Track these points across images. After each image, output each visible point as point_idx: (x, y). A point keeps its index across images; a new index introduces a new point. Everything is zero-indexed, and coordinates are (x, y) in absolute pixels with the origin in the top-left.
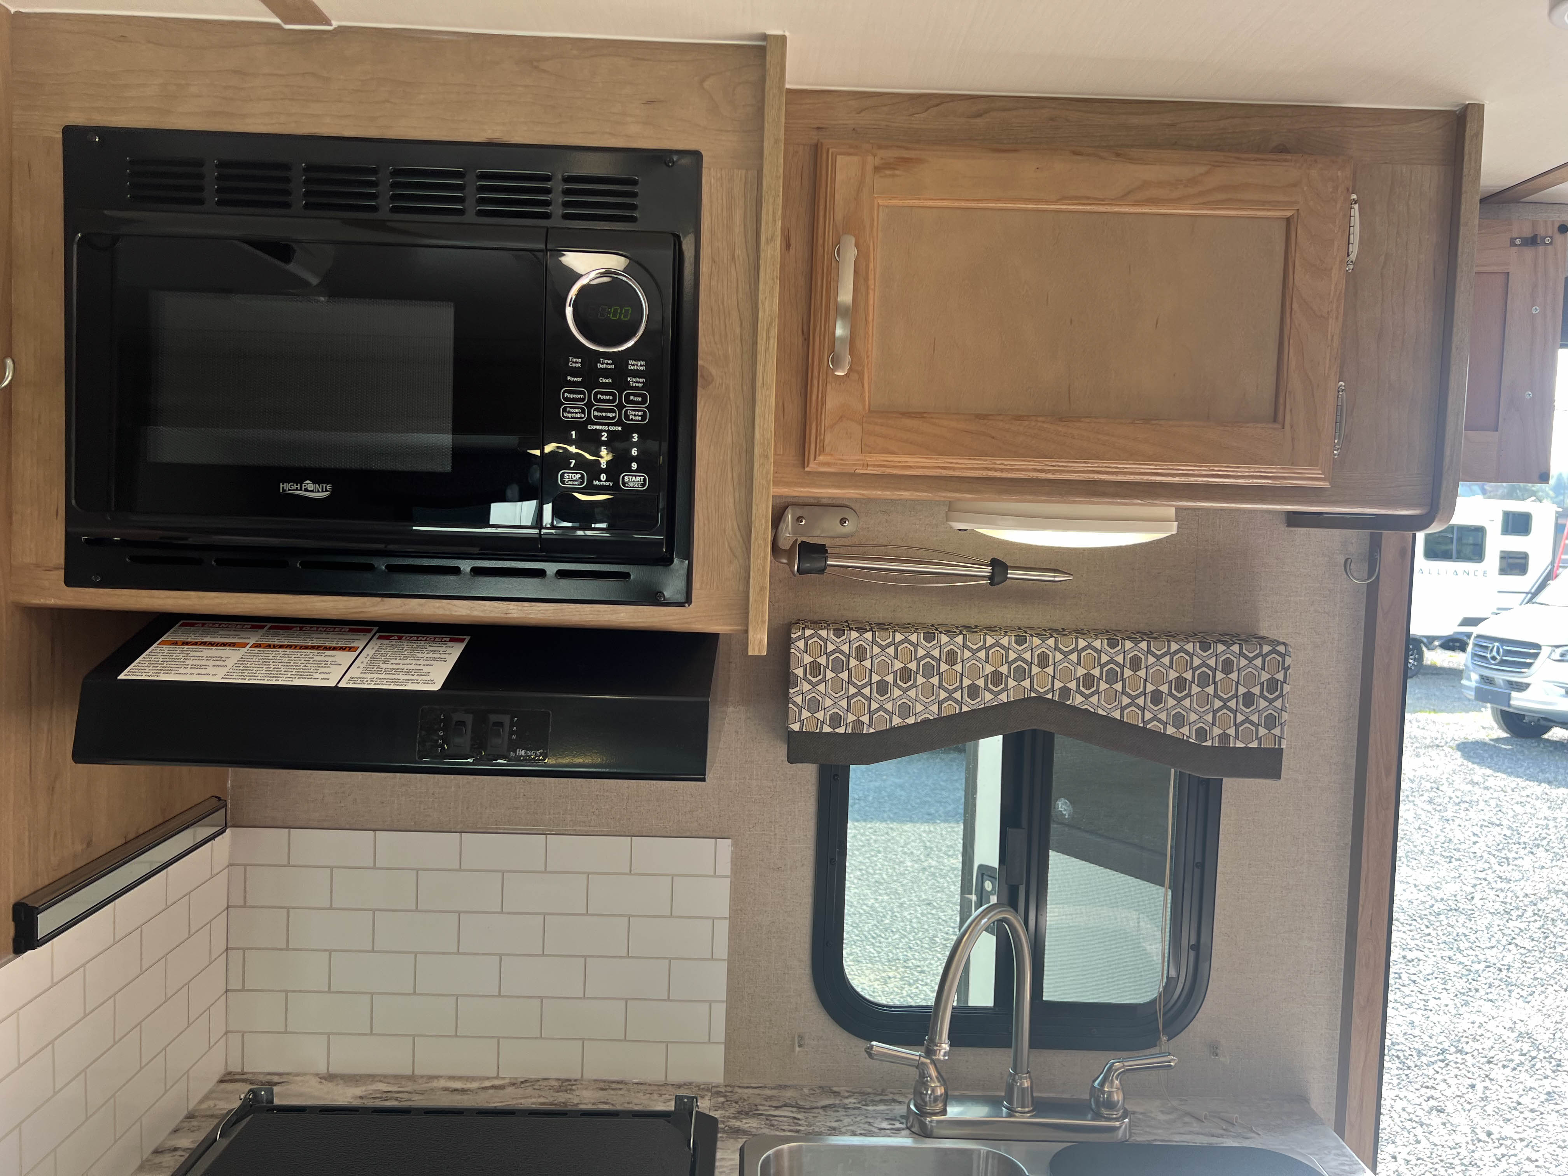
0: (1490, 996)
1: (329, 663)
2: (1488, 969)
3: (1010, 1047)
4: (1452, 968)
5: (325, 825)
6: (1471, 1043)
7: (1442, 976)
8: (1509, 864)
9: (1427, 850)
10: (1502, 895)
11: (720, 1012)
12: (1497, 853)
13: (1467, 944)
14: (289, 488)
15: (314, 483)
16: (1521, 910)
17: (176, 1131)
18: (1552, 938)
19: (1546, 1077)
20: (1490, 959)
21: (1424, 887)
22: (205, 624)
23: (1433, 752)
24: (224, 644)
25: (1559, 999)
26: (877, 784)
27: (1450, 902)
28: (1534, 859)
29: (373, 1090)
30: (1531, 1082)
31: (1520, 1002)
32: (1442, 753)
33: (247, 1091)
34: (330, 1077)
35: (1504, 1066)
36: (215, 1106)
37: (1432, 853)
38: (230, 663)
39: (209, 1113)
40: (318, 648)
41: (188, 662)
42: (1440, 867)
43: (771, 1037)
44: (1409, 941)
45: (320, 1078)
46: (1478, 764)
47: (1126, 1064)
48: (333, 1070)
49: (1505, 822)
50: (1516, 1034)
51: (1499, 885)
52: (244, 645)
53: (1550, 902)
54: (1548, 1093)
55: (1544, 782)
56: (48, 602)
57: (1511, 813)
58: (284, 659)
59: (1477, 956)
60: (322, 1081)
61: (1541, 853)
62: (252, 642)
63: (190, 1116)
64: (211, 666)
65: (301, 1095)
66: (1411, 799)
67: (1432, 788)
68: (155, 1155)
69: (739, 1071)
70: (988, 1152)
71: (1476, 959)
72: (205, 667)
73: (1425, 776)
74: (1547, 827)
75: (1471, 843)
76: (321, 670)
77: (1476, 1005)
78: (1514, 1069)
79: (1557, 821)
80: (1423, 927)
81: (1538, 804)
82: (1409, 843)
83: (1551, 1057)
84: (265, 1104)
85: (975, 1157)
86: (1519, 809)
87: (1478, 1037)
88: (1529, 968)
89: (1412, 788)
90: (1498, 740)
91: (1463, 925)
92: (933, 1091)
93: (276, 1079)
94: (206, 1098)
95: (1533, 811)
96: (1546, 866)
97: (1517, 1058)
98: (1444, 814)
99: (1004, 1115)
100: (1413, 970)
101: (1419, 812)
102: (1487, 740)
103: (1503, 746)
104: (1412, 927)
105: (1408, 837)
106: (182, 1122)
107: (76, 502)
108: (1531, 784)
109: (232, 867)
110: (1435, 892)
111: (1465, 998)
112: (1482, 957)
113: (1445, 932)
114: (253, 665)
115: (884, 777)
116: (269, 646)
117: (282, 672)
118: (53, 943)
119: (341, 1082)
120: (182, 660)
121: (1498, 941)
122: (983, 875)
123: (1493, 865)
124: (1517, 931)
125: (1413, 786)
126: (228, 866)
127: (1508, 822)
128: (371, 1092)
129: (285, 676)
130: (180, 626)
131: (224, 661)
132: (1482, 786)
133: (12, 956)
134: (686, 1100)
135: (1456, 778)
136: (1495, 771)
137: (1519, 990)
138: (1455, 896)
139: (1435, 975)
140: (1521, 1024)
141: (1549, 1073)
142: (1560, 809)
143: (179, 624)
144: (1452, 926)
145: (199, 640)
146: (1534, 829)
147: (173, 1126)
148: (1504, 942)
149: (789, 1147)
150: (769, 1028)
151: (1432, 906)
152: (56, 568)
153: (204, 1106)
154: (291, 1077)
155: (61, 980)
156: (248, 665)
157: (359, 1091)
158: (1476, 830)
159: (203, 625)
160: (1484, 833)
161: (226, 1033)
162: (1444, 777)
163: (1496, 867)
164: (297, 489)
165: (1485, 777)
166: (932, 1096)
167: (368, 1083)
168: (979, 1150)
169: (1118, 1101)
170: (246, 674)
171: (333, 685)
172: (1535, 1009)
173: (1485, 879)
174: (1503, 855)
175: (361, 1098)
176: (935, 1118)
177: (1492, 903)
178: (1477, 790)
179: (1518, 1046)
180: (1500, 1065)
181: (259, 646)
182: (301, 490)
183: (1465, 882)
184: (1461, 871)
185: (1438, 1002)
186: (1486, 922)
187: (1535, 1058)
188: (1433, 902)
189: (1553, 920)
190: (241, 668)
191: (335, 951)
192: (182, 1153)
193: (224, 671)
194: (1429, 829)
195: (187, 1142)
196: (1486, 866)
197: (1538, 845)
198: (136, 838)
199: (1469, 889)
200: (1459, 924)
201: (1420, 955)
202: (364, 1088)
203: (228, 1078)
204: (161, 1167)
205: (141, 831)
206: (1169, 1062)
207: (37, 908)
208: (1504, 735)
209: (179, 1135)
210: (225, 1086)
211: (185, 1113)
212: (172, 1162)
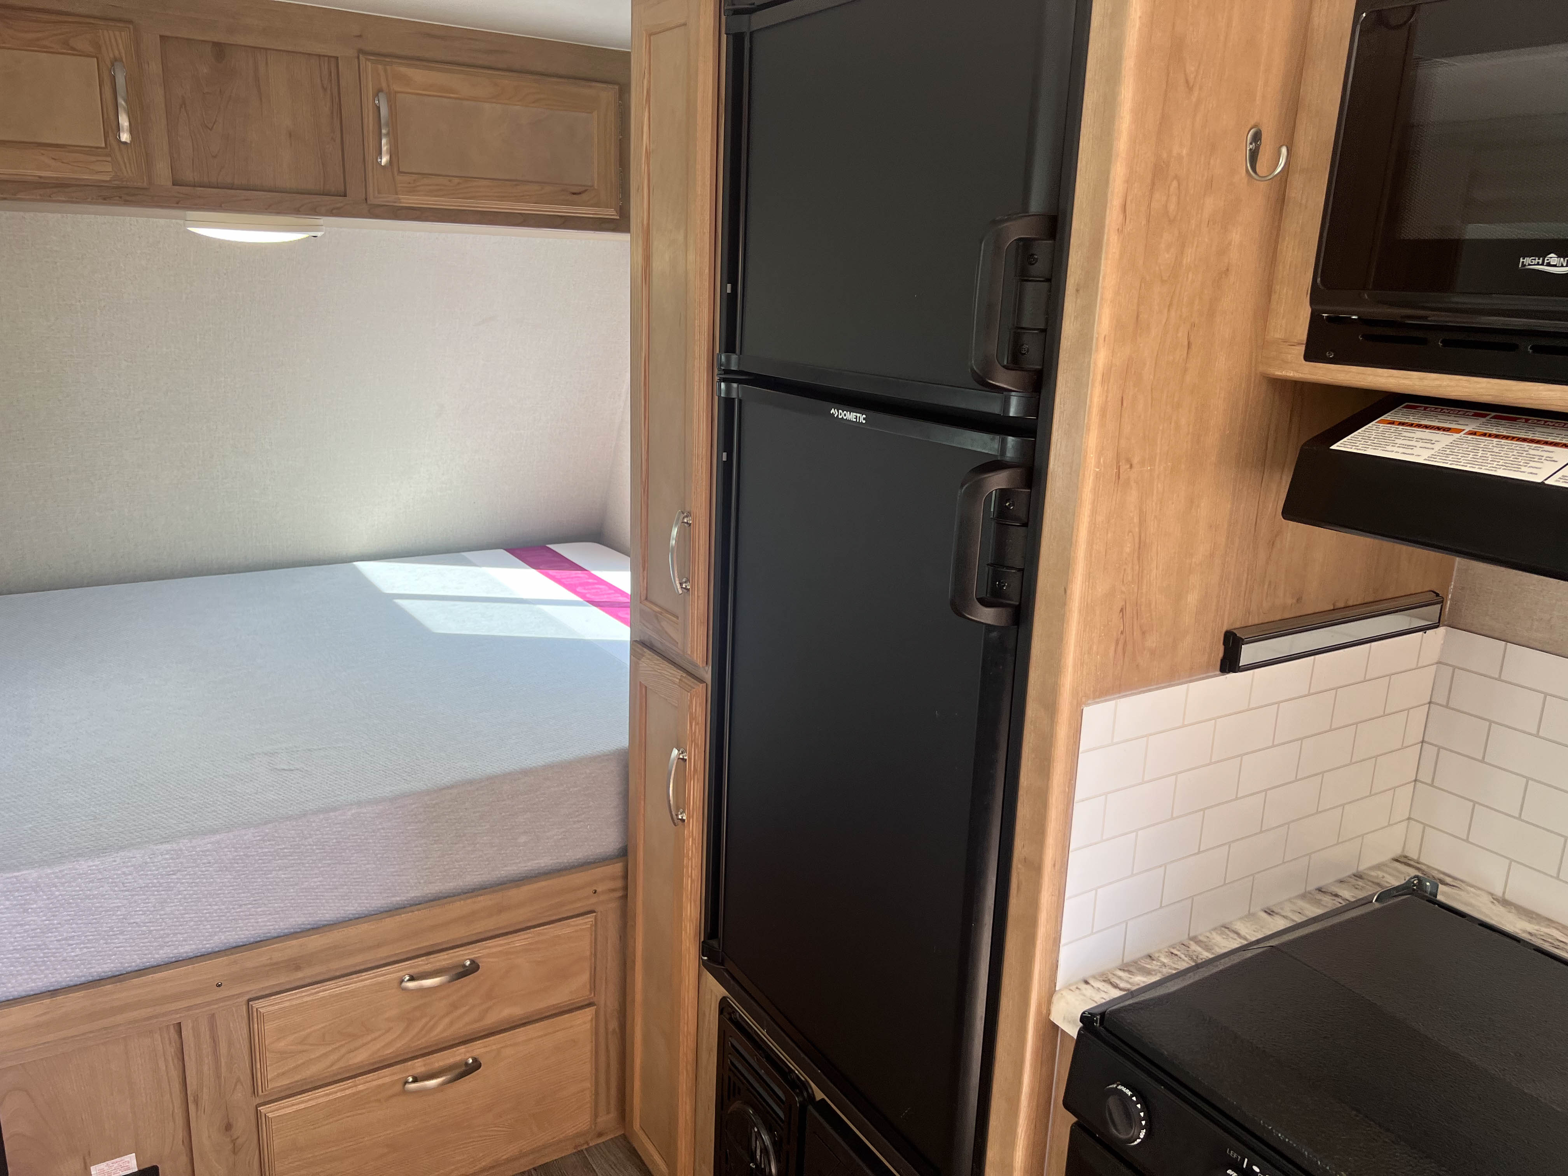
1: (1543, 458)
5: (1547, 648)
14: (1530, 263)
15: (1559, 256)
17: (1341, 882)
22: (1427, 407)
24: (1439, 428)
29: (1545, 933)
33: (1413, 875)
34: (1504, 902)
36: (1383, 877)
38: (1437, 447)
39: (1376, 881)
40: (1538, 442)
41: (1397, 441)
45: (1493, 898)
48: (1507, 897)
52: (1459, 431)
56: (1288, 374)
58: (1495, 448)
60: (1495, 901)
62: (1467, 429)
63: (1359, 876)
64: (1418, 446)
65: (1470, 905)
68: (1317, 891)
72: (1411, 447)
76: (1532, 464)
84: (1427, 895)
93: (1448, 880)
94: (1378, 867)
106: (1350, 877)
107: (1321, 280)
109: (1439, 665)
114: (1460, 451)
116: (1485, 435)
117: (1489, 462)
118: (1254, 672)
119: (1513, 911)
120: (1393, 439)
126: (1437, 663)
128: (1542, 933)
129: (1489, 465)
130: (1402, 408)
131: (1432, 444)
133: (1218, 672)
143: (1401, 407)
145: (1416, 422)
147: (1341, 876)
152: (1300, 344)
153: (1373, 873)
154: (1463, 885)
155: (1256, 708)
156: (1456, 451)
157: (1531, 927)
159: (1425, 409)
161: (1409, 819)
164: (1538, 264)
167: (1542, 924)
170: (1450, 459)
171: (1540, 481)
175: (1530, 934)
181: (1475, 434)
182: (1542, 264)
190: (1447, 452)
191: (1532, 779)
192: (1341, 902)
193: (1429, 453)
195: (1348, 894)
198: (1344, 608)
202: (1537, 927)
203: (1402, 860)
204: (1320, 903)
205: (1350, 603)
207: (1243, 640)
209: (1343, 886)
210: (1397, 865)
211: (1354, 871)
212: (1330, 904)
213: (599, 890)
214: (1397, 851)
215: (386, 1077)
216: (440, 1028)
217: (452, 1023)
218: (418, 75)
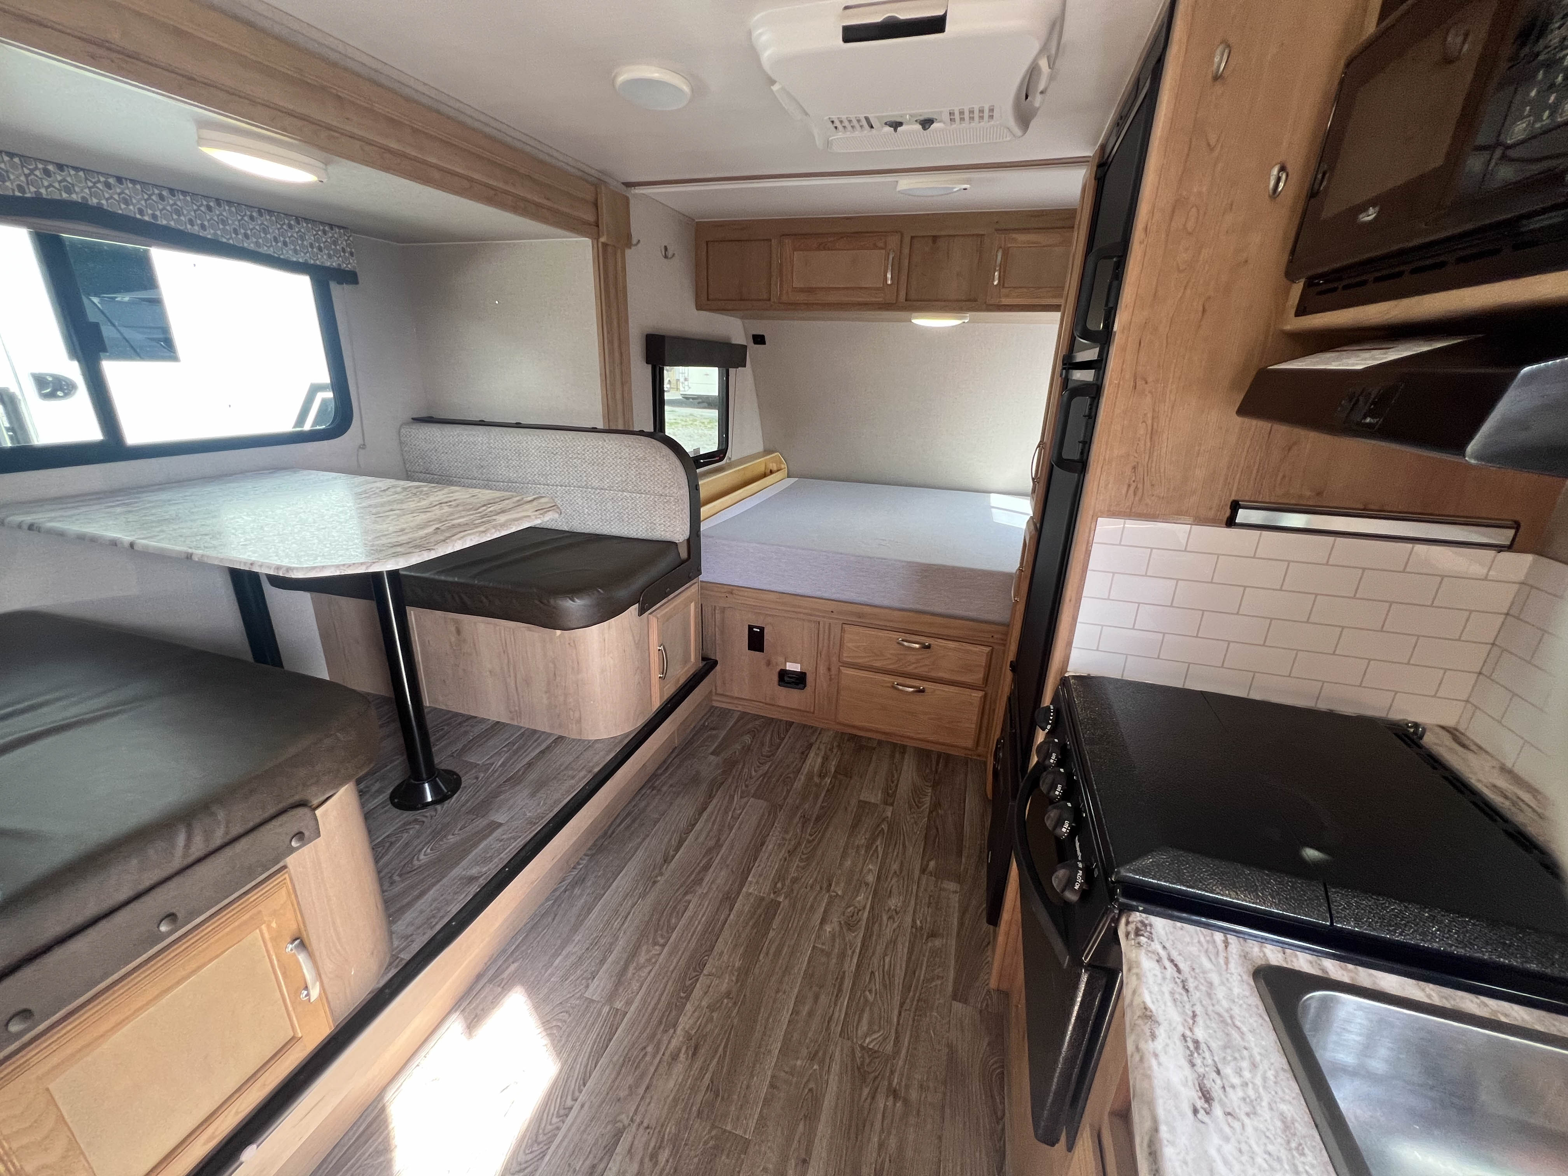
34: (1508, 771)
45: (1501, 767)
93: (1474, 748)
109: (1522, 585)
118: (1260, 534)
126: (1519, 583)
133: (1224, 526)
155: (1263, 559)
198: (1379, 510)
203: (1449, 729)
207: (1241, 506)
213: (995, 636)
215: (888, 678)
216: (911, 667)
217: (916, 668)
218: (1021, 238)
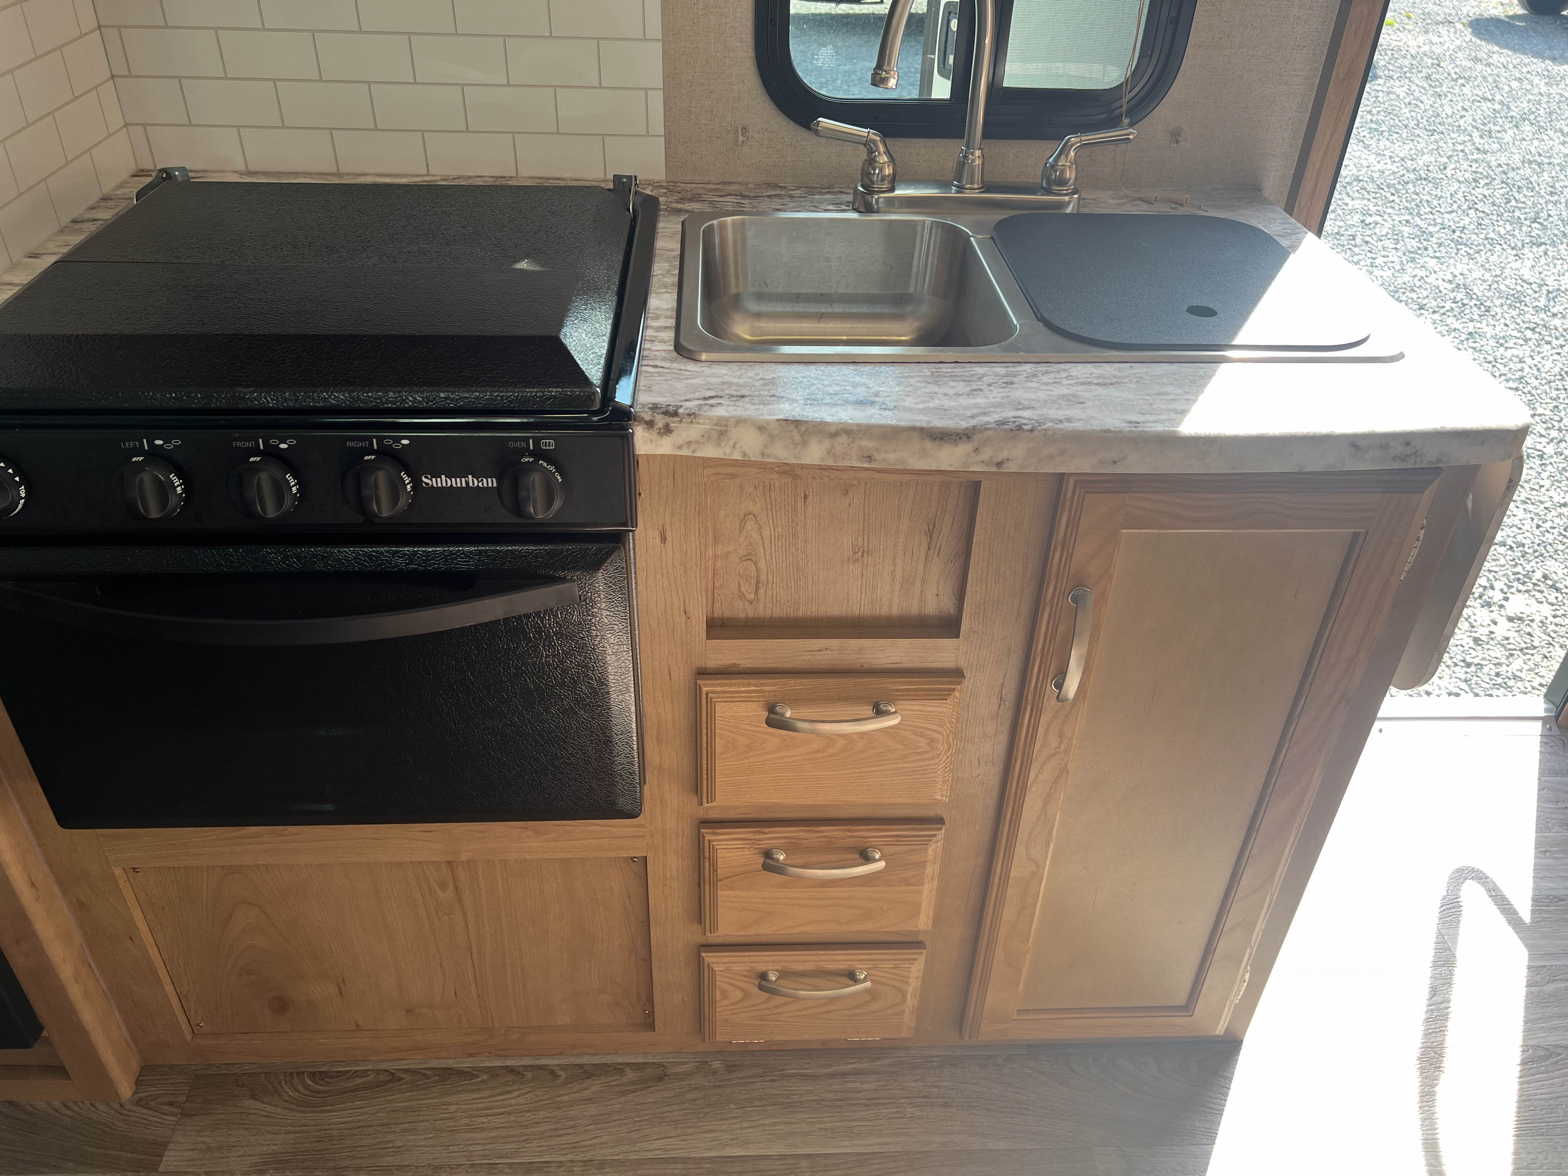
0: (1438, 254)
2: (1443, 231)
3: (963, 137)
4: (1406, 230)
6: (1408, 294)
7: (1396, 237)
8: (1490, 137)
9: (1412, 124)
10: (1475, 165)
11: (657, 100)
12: (1482, 127)
13: (1428, 209)
16: (1490, 179)
17: (92, 208)
18: (1513, 203)
19: (1472, 320)
20: (1446, 221)
21: (1399, 159)
23: (1443, 30)
25: (1504, 257)
26: (847, 68)
27: (1421, 172)
28: (1517, 133)
30: (1456, 325)
31: (1465, 260)
32: (1452, 30)
34: (250, 174)
35: (1434, 312)
37: (1415, 127)
39: (126, 197)
42: (1420, 140)
43: (713, 128)
44: (1371, 207)
45: (240, 173)
46: (1486, 40)
47: (1083, 138)
48: (252, 168)
49: (1498, 97)
50: (1454, 286)
51: (1475, 156)
53: (1522, 172)
54: (1470, 334)
55: (1549, 59)
57: (1507, 88)
59: (1434, 219)
60: (243, 177)
61: (1527, 127)
63: (105, 199)
66: (1408, 75)
67: (1432, 64)
68: (73, 223)
69: (682, 167)
70: (933, 222)
71: (1432, 223)
73: (1428, 53)
74: (1539, 103)
75: (1458, 117)
77: (1421, 261)
78: (1444, 314)
79: (1551, 96)
80: (1389, 195)
81: (1536, 80)
82: (1395, 118)
83: (1482, 304)
84: (180, 180)
85: (919, 228)
86: (1515, 84)
87: (1415, 289)
88: (1483, 229)
89: (1412, 65)
90: (1515, 17)
91: (1429, 193)
92: (881, 170)
94: (119, 185)
95: (1529, 87)
96: (1527, 139)
97: (1448, 305)
98: (1438, 90)
99: (953, 191)
100: (1369, 233)
101: (1414, 87)
102: (1502, 16)
103: (1517, 23)
104: (1378, 195)
105: (1395, 112)
106: (98, 201)
108: (1535, 60)
110: (1409, 163)
111: (1412, 255)
112: (1439, 221)
113: (1409, 199)
115: (855, 61)
121: (1459, 207)
122: (950, 13)
123: (1474, 138)
124: (1480, 196)
125: (1414, 62)
127: (1501, 98)
132: (1484, 62)
134: (625, 180)
135: (1460, 55)
136: (1501, 48)
137: (1468, 249)
138: (1428, 166)
139: (1389, 236)
140: (1461, 277)
141: (1476, 317)
142: (1557, 85)
144: (1417, 194)
146: (1525, 104)
147: (89, 204)
148: (1465, 207)
149: (733, 220)
150: (710, 121)
151: (1404, 175)
153: (119, 192)
154: (207, 173)
158: (1467, 104)
160: (1474, 107)
161: (126, 125)
162: (1448, 54)
163: (1477, 140)
165: (1490, 54)
166: (880, 176)
168: (924, 221)
169: (1070, 179)
172: (1479, 265)
173: (1462, 151)
174: (1487, 129)
176: (882, 195)
177: (1463, 172)
178: (1479, 67)
179: (1452, 295)
180: (1431, 310)
183: (1442, 153)
184: (1441, 144)
185: (1385, 260)
186: (1452, 190)
187: (1467, 304)
188: (1405, 172)
189: (1519, 187)
191: (221, 28)
192: (103, 223)
194: (1419, 104)
195: (106, 215)
196: (1467, 138)
197: (1524, 120)
199: (1445, 160)
200: (1425, 192)
201: (1379, 219)
203: (141, 173)
204: (80, 232)
206: (1129, 134)
208: (1521, 11)
209: (95, 211)
210: (136, 179)
211: (101, 196)
212: (90, 228)
214: (132, 168)
